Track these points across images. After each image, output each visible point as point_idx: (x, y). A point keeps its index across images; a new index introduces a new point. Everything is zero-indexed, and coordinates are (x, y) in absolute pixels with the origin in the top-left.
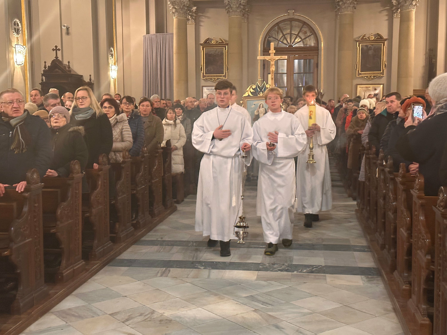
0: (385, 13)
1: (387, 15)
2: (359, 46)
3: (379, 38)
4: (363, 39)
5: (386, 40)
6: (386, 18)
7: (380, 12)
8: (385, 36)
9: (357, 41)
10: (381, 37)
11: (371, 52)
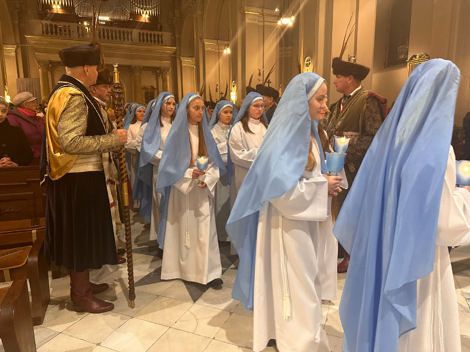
0: (154, 76)
1: (155, 77)
2: (143, 91)
3: (153, 87)
4: (145, 88)
5: (156, 89)
6: (155, 78)
7: (152, 75)
8: (155, 87)
9: (142, 89)
10: (153, 88)
11: (149, 94)
